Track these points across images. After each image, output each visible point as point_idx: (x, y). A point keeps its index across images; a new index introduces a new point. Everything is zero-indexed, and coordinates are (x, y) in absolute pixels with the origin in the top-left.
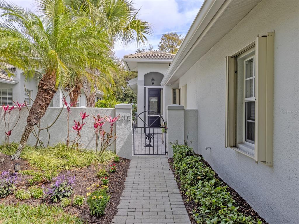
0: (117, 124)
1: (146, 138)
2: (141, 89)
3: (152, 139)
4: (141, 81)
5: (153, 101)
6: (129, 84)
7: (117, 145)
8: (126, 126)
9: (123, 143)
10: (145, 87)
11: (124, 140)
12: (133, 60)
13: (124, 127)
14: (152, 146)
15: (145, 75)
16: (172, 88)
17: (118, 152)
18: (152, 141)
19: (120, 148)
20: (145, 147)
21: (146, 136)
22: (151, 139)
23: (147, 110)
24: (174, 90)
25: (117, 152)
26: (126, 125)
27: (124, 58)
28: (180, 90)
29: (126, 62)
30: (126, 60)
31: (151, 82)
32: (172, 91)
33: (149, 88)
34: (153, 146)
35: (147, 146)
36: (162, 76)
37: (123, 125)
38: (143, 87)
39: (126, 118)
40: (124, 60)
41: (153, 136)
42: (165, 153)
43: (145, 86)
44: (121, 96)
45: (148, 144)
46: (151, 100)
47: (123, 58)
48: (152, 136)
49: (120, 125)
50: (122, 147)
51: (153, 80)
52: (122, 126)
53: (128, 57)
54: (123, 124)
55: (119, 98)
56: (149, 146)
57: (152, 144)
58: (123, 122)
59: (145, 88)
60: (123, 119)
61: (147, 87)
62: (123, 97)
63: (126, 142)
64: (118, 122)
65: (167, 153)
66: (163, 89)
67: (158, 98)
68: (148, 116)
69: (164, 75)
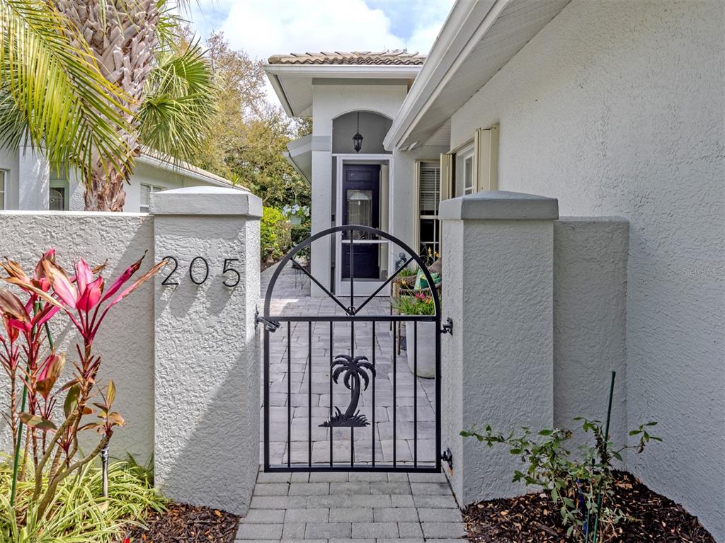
0: (165, 303)
1: (334, 377)
2: (321, 162)
3: (366, 384)
4: (324, 139)
5: (357, 201)
6: (290, 152)
7: (158, 432)
8: (213, 319)
9: (198, 416)
10: (334, 155)
11: (206, 401)
12: (297, 69)
13: (202, 324)
14: (362, 423)
15: (335, 121)
16: (416, 158)
17: (167, 469)
18: (365, 395)
19: (177, 448)
20: (325, 425)
21: (332, 364)
22: (362, 381)
23: (341, 225)
24: (421, 163)
25: (162, 472)
26: (215, 310)
27: (270, 63)
28: (454, 155)
29: (276, 76)
30: (275, 68)
31: (352, 144)
32: (416, 167)
33: (344, 159)
34: (369, 420)
35: (336, 421)
36: (385, 122)
37: (199, 308)
38: (329, 155)
39: (216, 269)
40: (268, 69)
41: (372, 367)
42: (439, 457)
43: (333, 152)
44: (280, 195)
45: (343, 412)
46: (352, 198)
47: (268, 63)
48: (367, 366)
49: (180, 311)
50: (194, 440)
51: (358, 137)
52: (194, 316)
53: (284, 60)
54: (199, 306)
56: (350, 419)
57: (364, 410)
58: (201, 294)
59: (334, 159)
60: (199, 274)
61: (341, 158)
62: (285, 196)
63: (213, 409)
64: (166, 295)
65: (450, 460)
66: (388, 161)
67: (370, 193)
68: (343, 244)
69: (392, 121)
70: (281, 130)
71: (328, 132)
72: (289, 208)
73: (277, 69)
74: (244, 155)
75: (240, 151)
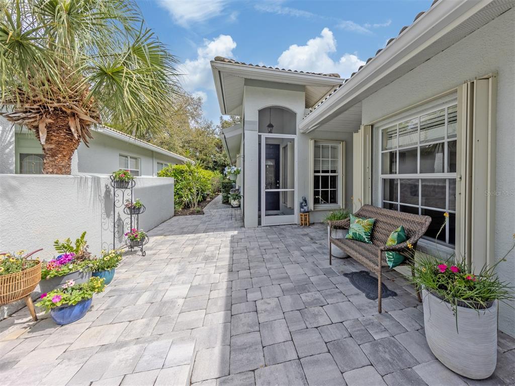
4: (253, 123)
6: (225, 134)
10: (259, 134)
15: (260, 112)
16: (311, 138)
24: (315, 141)
27: (216, 60)
28: (372, 127)
30: (219, 65)
32: (311, 143)
33: (267, 137)
38: (256, 133)
43: (259, 132)
51: (270, 127)
53: (226, 60)
55: (209, 167)
59: (260, 137)
61: (264, 135)
66: (294, 139)
67: (274, 161)
68: (266, 192)
69: (296, 114)
70: (211, 132)
71: (255, 118)
72: (229, 169)
73: (221, 65)
74: (191, 144)
75: (188, 142)
